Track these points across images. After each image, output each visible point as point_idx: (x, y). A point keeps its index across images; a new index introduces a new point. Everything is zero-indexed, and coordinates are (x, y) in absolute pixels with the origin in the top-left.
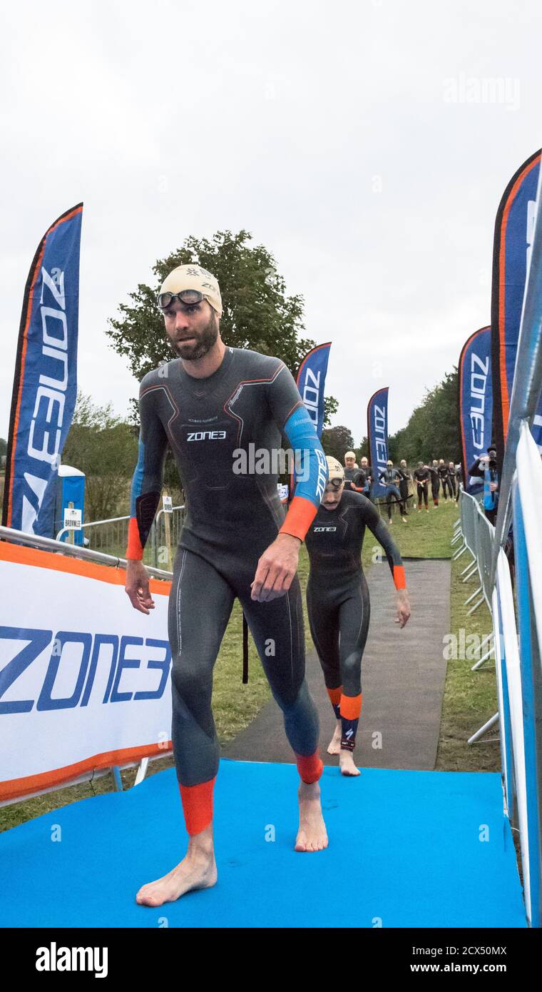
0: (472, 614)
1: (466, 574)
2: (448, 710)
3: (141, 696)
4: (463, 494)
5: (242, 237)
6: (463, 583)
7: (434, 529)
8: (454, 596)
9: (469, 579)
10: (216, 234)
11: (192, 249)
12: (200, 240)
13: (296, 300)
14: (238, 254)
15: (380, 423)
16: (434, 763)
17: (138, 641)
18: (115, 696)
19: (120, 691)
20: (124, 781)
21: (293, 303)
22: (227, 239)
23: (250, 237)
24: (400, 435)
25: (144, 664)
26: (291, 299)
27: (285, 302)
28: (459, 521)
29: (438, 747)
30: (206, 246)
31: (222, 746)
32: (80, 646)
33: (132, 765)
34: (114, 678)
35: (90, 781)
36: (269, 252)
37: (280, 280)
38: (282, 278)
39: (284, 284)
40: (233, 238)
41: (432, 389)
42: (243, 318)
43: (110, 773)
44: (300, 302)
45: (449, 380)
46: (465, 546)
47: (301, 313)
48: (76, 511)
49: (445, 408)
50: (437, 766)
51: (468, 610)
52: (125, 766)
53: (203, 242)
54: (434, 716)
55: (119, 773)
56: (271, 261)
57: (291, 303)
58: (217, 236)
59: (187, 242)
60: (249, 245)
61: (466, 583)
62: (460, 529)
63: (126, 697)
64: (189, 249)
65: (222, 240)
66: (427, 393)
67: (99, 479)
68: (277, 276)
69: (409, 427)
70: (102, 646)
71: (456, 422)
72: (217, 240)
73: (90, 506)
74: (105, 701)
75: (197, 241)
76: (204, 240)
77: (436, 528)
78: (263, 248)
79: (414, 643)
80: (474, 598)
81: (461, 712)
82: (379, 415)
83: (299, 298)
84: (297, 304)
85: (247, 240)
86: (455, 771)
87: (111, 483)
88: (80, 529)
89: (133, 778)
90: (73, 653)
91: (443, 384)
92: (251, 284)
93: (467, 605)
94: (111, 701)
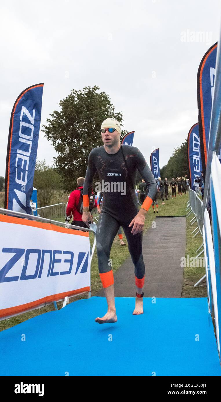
0: (195, 237)
1: (192, 222)
2: (186, 274)
3: (62, 273)
4: (190, 190)
5: (95, 88)
6: (190, 225)
7: (179, 205)
8: (188, 230)
9: (193, 223)
10: (84, 88)
11: (75, 95)
12: (78, 91)
13: (119, 114)
14: (94, 96)
15: (156, 163)
16: (181, 295)
17: (60, 252)
18: (52, 273)
19: (54, 272)
20: (58, 307)
21: (118, 115)
22: (89, 89)
23: (98, 89)
24: (164, 168)
25: (63, 261)
26: (117, 114)
27: (115, 115)
28: (189, 201)
29: (182, 289)
30: (80, 93)
31: (97, 292)
32: (36, 255)
33: (61, 300)
34: (51, 267)
35: (45, 307)
36: (107, 94)
37: (112, 106)
38: (113, 105)
39: (114, 107)
40: (91, 90)
41: (177, 149)
42: (98, 122)
43: (52, 304)
44: (121, 115)
45: (183, 145)
46: (191, 211)
47: (121, 120)
48: (33, 203)
49: (182, 156)
50: (182, 296)
51: (193, 236)
52: (58, 300)
53: (79, 92)
54: (181, 277)
55: (56, 304)
56: (108, 98)
57: (117, 116)
58: (85, 89)
59: (72, 92)
60: (98, 92)
61: (192, 225)
62: (189, 204)
63: (57, 274)
64: (73, 95)
65: (87, 91)
66: (175, 151)
67: (43, 191)
68: (111, 104)
69: (168, 164)
70: (46, 254)
71: (187, 162)
72: (85, 90)
73: (39, 201)
74: (48, 276)
75: (77, 91)
76: (79, 91)
77: (180, 204)
78: (104, 93)
79: (172, 249)
80: (196, 231)
81: (191, 275)
82: (155, 160)
83: (120, 113)
84: (120, 116)
85: (97, 90)
86: (189, 297)
87: (47, 192)
88: (35, 210)
89: (62, 305)
90: (33, 257)
91: (181, 147)
92: (100, 108)
93: (193, 234)
94: (51, 276)
